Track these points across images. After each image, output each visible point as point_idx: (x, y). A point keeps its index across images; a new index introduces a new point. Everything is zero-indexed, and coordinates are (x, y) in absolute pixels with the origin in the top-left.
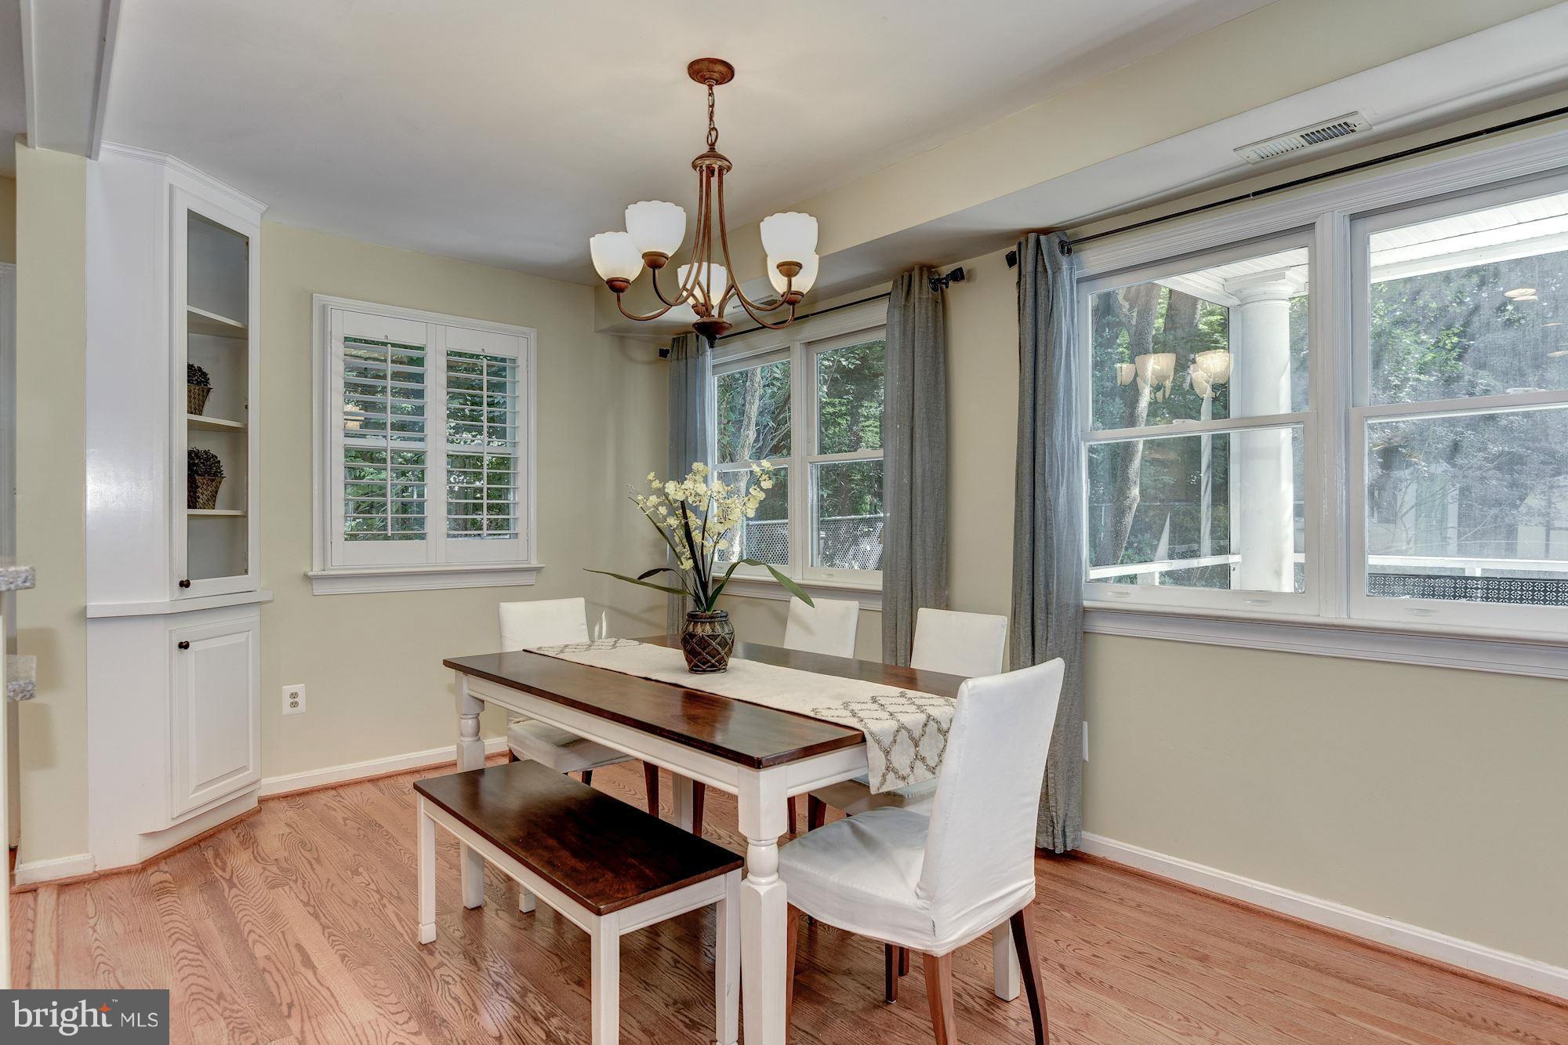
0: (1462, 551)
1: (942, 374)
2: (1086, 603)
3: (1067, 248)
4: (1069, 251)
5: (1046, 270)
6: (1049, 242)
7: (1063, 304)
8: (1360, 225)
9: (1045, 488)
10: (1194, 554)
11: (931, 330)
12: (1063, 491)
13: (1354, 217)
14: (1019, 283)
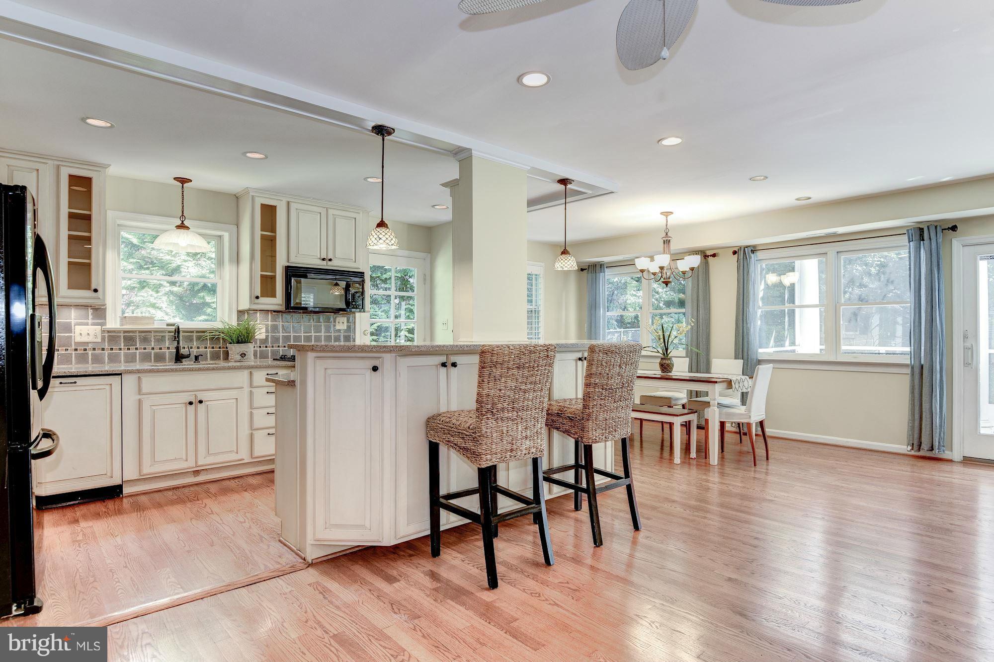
0: (880, 345)
1: (708, 286)
2: (759, 358)
3: (753, 252)
4: (753, 253)
5: (747, 258)
6: (748, 250)
7: (752, 269)
8: (839, 254)
9: (747, 324)
10: (783, 346)
11: (705, 272)
12: (752, 324)
13: (837, 252)
14: (737, 261)
